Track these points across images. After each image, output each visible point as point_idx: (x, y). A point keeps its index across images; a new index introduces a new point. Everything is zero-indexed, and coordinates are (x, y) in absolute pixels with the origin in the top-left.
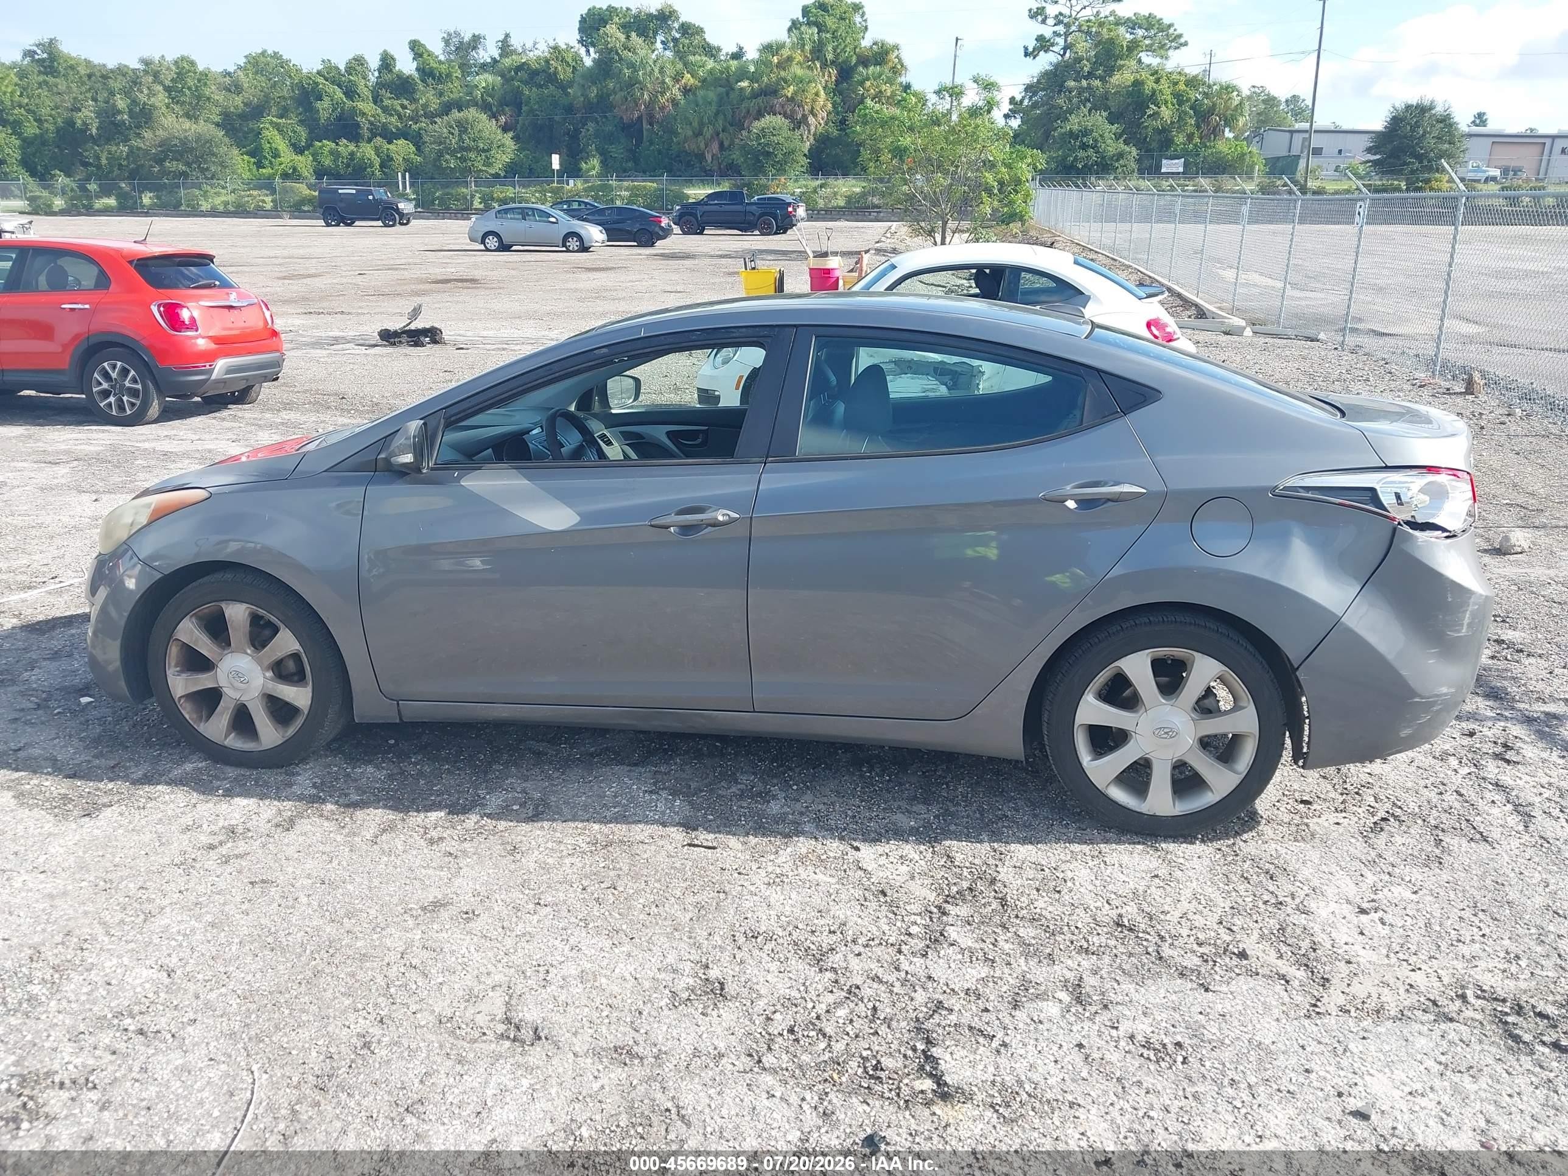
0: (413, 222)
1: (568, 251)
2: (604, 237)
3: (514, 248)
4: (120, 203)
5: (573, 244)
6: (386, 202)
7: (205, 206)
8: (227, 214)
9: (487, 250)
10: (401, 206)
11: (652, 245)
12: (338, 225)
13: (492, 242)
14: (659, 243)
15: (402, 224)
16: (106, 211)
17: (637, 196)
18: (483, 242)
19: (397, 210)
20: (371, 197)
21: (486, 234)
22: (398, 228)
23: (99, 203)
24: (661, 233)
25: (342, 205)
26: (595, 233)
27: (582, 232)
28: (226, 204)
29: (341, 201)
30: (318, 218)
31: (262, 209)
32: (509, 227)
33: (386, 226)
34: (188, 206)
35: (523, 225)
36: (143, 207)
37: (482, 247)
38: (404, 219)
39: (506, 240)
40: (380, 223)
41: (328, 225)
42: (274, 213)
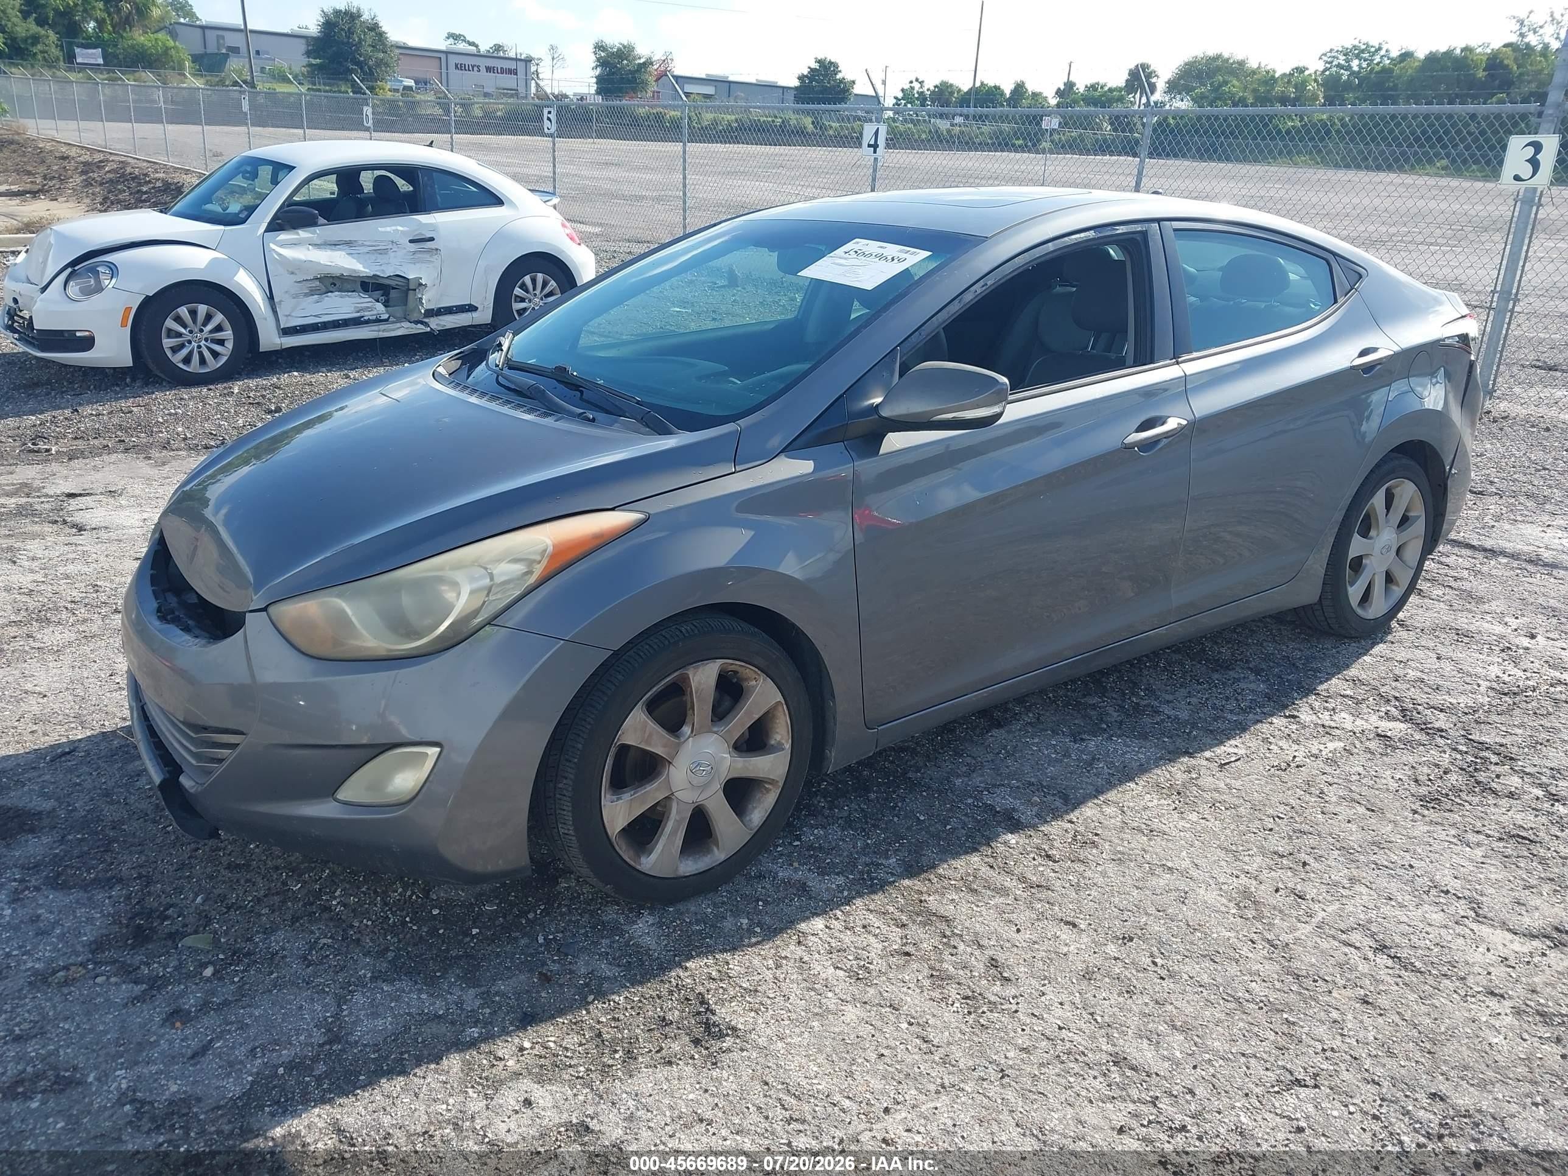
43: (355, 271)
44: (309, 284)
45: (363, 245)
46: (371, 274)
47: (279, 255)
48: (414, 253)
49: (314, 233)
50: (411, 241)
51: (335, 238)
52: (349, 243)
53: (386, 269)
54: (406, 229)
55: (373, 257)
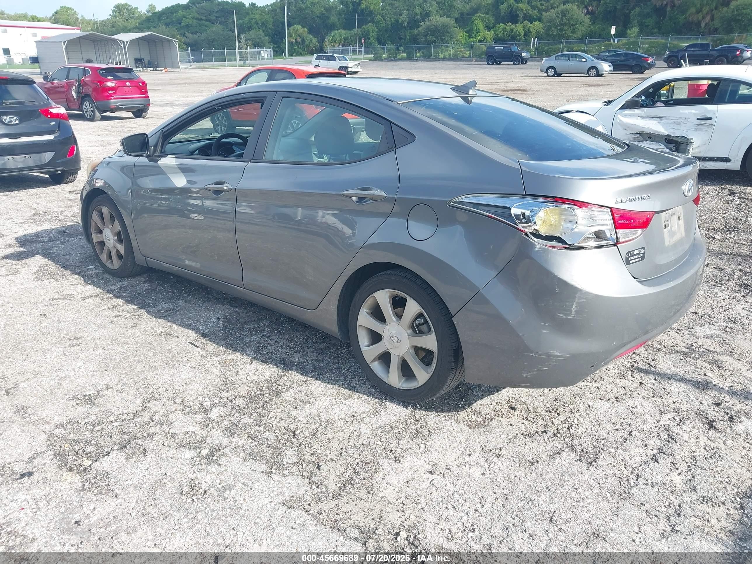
0: (528, 63)
1: (589, 76)
2: (611, 68)
3: (563, 75)
4: (407, 55)
5: (593, 72)
6: (516, 53)
7: (441, 56)
8: (449, 59)
9: (548, 76)
10: (523, 54)
11: (642, 73)
12: (493, 64)
13: (551, 72)
14: (646, 72)
15: (523, 64)
16: (402, 59)
17: (652, 47)
18: (546, 72)
19: (521, 57)
20: (509, 50)
21: (549, 68)
22: (521, 66)
23: (399, 56)
24: (647, 67)
25: (496, 54)
26: (606, 67)
27: (599, 67)
28: (450, 55)
29: (496, 52)
30: (484, 61)
31: (464, 57)
32: (561, 64)
33: (514, 64)
34: (434, 56)
35: (568, 63)
36: (416, 57)
37: (546, 74)
38: (524, 61)
39: (558, 71)
40: (512, 63)
41: (488, 64)
42: (469, 59)
43: (657, 132)
44: (633, 136)
45: (669, 119)
46: (667, 134)
47: (620, 120)
48: (698, 125)
49: (643, 111)
50: (698, 119)
51: (653, 115)
52: (661, 117)
53: (675, 132)
54: (697, 112)
55: (672, 125)
